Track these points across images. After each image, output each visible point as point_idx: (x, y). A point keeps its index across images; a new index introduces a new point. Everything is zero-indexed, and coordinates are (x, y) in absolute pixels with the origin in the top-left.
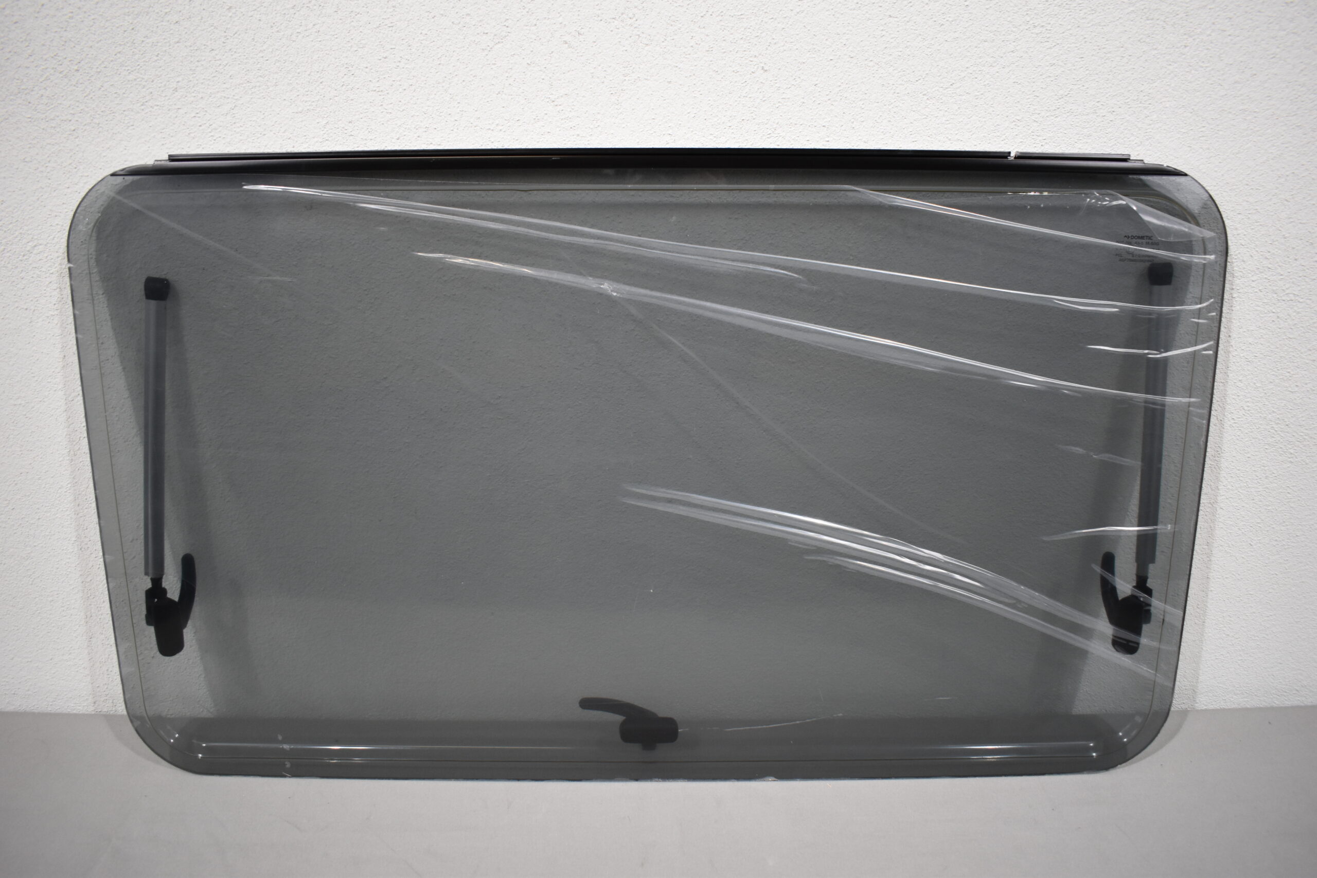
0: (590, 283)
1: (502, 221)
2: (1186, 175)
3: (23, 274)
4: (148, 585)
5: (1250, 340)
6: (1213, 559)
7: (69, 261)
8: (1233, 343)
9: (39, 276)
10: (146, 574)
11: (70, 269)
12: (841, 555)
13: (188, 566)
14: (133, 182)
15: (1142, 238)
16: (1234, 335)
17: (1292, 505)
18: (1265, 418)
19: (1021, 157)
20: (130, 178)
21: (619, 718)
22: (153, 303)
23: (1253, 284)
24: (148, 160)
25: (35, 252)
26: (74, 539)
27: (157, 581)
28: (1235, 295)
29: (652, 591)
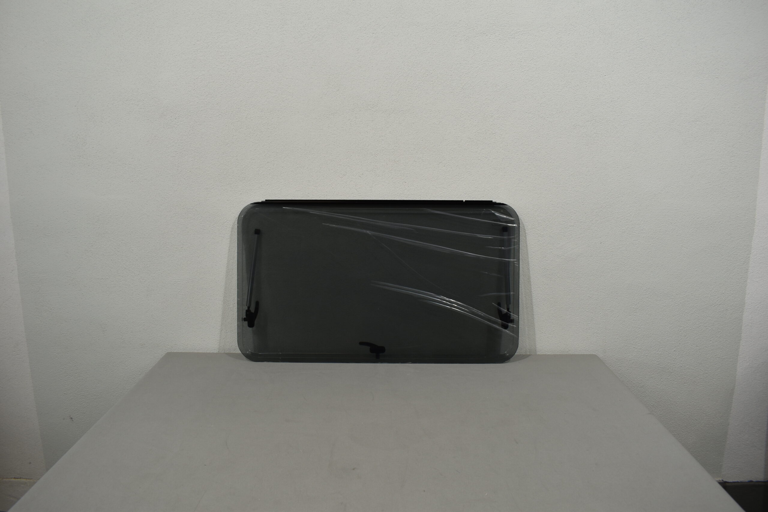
0: (365, 231)
1: (344, 216)
2: (507, 205)
3: (222, 228)
4: (247, 309)
5: (533, 247)
6: (534, 308)
7: (238, 224)
8: (528, 247)
9: (226, 228)
10: (247, 305)
11: (238, 226)
12: (426, 299)
13: (257, 304)
14: (255, 206)
15: (498, 220)
16: (528, 245)
17: (553, 293)
18: (541, 268)
19: (465, 201)
20: (254, 205)
21: (369, 348)
22: (256, 235)
23: (531, 232)
24: (260, 201)
25: (226, 222)
26: (222, 300)
27: (249, 308)
28: (527, 235)
29: (378, 309)
